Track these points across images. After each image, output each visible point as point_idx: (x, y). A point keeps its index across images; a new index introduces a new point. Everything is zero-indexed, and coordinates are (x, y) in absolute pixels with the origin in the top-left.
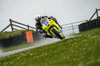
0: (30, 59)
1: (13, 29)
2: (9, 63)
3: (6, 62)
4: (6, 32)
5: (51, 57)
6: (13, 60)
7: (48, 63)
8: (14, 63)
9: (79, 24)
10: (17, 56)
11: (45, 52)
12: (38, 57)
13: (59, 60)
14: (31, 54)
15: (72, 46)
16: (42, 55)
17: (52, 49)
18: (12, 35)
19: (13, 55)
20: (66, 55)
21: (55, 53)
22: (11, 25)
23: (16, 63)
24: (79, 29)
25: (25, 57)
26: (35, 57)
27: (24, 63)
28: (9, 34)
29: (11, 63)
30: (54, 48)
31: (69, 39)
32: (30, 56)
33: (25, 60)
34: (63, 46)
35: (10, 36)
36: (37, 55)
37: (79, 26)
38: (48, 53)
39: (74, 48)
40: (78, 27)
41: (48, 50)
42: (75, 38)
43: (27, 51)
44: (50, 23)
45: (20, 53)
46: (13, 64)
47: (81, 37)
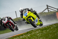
1: (48, 10)
2: (46, 31)
6: (49, 29)
22: (48, 8)
23: (50, 31)
27: (55, 31)
35: (47, 15)
43: (57, 24)
44: (28, 14)
46: (48, 32)
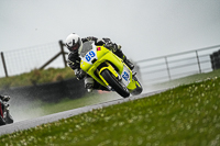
0: (105, 129)
1: (65, 62)
2: (58, 137)
3: (52, 134)
4: (51, 69)
5: (150, 125)
6: (67, 131)
7: (145, 137)
8: (69, 139)
9: (211, 52)
10: (76, 121)
11: (136, 114)
12: (121, 124)
13: (168, 132)
14: (107, 118)
15: (197, 101)
16: (131, 121)
17: (152, 107)
18: (64, 75)
19: (68, 119)
20: (183, 119)
21: (160, 116)
22: (63, 53)
23: (73, 137)
24: (212, 62)
25: (94, 123)
26: (115, 125)
27: (91, 138)
28: (58, 74)
29: (63, 138)
30: (158, 105)
31: (191, 85)
32: (103, 121)
33: (93, 130)
34: (176, 100)
35: (60, 78)
36: (120, 120)
37: (211, 56)
38: (144, 115)
39: (201, 105)
40: (209, 58)
41: (144, 108)
42: (203, 83)
43: (98, 111)
44: (98, 55)
45: (82, 115)
46: (66, 141)
47: (215, 82)
